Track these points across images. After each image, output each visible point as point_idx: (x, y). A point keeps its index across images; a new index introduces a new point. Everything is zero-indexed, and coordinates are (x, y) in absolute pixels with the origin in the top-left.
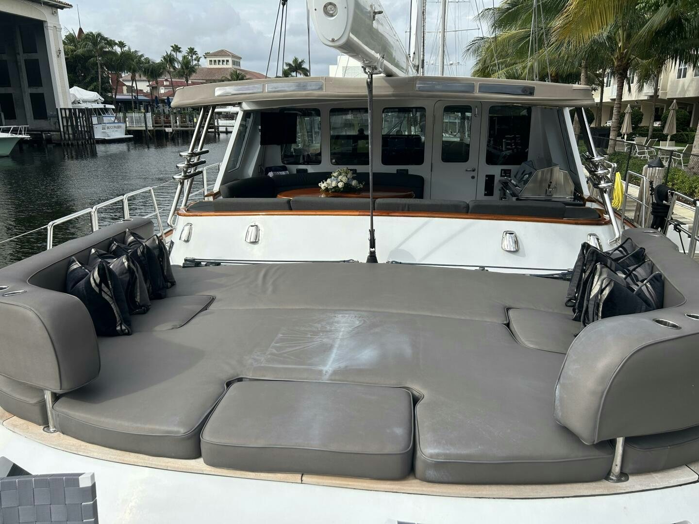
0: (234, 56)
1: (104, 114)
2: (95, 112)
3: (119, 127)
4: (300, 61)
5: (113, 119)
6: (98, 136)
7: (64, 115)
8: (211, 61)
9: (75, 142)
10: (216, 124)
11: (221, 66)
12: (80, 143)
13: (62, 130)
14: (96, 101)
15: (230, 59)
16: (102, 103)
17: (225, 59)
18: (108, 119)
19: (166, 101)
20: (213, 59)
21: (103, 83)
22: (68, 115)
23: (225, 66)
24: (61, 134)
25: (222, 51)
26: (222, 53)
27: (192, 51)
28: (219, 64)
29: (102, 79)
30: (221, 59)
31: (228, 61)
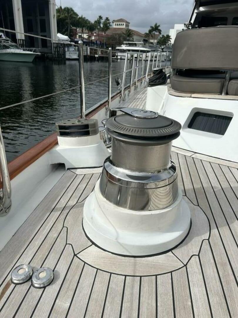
0: (126, 22)
1: (70, 46)
2: (67, 45)
3: (76, 53)
4: (158, 25)
5: (74, 49)
6: (67, 57)
7: (54, 46)
8: (116, 24)
9: (58, 59)
10: (117, 55)
11: (120, 27)
12: (60, 59)
13: (53, 53)
14: (67, 40)
15: (125, 24)
16: (70, 41)
17: (122, 23)
18: (72, 49)
19: (95, 43)
20: (117, 23)
21: (70, 32)
22: (56, 46)
23: (122, 27)
24: (52, 55)
25: (121, 19)
26: (121, 20)
27: (107, 19)
28: (119, 26)
29: (70, 30)
30: (120, 23)
31: (123, 24)
